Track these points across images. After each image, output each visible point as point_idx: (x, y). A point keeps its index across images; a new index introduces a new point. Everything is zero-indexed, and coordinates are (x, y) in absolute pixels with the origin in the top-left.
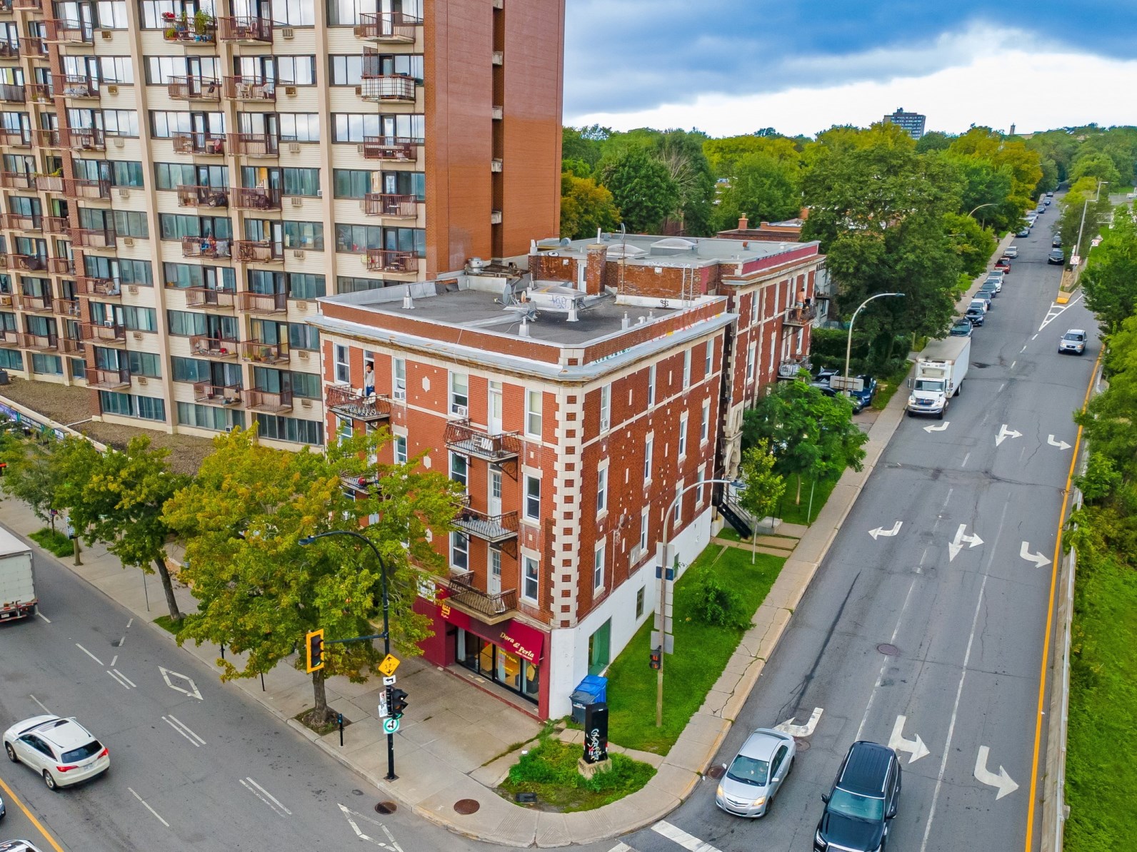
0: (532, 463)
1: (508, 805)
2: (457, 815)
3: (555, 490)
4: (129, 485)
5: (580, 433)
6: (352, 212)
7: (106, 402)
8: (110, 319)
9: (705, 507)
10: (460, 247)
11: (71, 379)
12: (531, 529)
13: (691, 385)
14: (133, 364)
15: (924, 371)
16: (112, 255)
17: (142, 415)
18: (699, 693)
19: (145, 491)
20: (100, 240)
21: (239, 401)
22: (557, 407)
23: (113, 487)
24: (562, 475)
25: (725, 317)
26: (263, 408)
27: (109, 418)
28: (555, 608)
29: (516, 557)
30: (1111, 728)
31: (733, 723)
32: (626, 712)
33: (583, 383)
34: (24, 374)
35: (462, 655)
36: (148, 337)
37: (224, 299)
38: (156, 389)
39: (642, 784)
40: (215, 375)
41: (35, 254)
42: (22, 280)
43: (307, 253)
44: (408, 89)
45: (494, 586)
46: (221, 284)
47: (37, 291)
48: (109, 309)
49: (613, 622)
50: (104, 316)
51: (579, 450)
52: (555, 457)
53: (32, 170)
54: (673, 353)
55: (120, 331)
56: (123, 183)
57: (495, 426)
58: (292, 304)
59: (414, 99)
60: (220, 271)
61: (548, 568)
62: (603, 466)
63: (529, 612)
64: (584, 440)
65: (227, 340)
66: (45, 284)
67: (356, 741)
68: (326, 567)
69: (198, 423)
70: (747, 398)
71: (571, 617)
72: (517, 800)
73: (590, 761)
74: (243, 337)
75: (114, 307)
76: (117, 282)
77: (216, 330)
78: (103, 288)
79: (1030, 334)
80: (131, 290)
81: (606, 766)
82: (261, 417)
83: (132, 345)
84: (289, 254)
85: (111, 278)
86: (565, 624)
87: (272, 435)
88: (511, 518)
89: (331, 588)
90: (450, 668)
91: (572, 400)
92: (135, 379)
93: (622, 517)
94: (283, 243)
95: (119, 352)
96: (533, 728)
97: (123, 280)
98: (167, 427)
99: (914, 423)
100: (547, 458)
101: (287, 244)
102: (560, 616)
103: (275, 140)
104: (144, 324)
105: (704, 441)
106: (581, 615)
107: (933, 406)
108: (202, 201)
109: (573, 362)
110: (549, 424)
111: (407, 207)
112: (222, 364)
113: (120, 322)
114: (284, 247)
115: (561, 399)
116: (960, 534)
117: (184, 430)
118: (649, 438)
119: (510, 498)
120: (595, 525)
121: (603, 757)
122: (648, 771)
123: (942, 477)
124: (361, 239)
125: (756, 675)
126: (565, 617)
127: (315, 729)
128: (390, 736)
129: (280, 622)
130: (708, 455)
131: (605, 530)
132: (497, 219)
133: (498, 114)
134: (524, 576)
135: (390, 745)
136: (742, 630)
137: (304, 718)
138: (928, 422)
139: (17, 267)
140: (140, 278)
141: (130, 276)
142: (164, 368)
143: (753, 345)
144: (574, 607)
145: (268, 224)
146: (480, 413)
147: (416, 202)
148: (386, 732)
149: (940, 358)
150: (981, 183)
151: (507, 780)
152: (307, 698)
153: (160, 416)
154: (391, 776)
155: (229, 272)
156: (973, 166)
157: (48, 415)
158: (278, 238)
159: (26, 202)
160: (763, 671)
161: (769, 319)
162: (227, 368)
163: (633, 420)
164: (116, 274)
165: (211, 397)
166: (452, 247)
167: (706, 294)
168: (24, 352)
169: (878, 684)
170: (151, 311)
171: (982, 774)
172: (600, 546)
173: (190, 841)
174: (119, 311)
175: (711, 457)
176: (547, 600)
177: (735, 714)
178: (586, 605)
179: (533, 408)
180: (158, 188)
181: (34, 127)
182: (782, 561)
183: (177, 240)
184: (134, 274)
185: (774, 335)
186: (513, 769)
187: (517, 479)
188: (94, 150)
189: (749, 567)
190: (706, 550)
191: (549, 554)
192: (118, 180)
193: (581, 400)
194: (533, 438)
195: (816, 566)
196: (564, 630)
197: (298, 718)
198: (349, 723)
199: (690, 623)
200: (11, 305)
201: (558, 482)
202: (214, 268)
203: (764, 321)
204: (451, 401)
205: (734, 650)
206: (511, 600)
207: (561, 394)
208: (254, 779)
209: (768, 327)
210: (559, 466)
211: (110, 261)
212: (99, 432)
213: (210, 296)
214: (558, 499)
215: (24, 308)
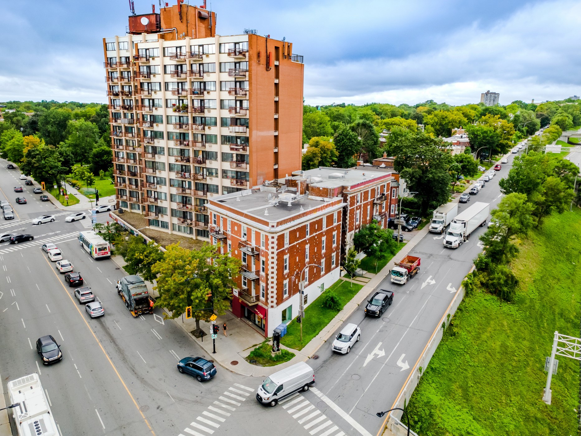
0: (263, 256)
1: (247, 363)
2: (231, 365)
3: (268, 265)
4: (146, 256)
5: (276, 247)
6: (227, 166)
7: (150, 223)
8: (153, 196)
9: (337, 266)
10: (262, 177)
11: (142, 212)
12: (262, 276)
13: (326, 228)
14: (159, 210)
15: (436, 217)
16: (155, 176)
17: (162, 227)
18: (318, 331)
19: (151, 258)
20: (151, 171)
21: (191, 224)
22: (268, 240)
23: (142, 257)
24: (270, 260)
25: (343, 204)
26: (199, 227)
27: (152, 227)
28: (269, 301)
29: (259, 284)
30: (453, 350)
31: (325, 342)
32: (292, 336)
33: (276, 233)
34: (128, 210)
35: (246, 315)
36: (164, 202)
37: (188, 191)
38: (166, 218)
39: (290, 359)
40: (185, 216)
41: (134, 171)
42: (129, 179)
43: (213, 178)
44: (243, 130)
45: (253, 293)
46: (187, 186)
47: (134, 183)
48: (153, 192)
49: (293, 306)
50: (151, 195)
51: (276, 252)
52: (268, 255)
53: (134, 145)
54: (317, 219)
55: (156, 199)
56: (159, 153)
57: (253, 244)
58: (208, 194)
59: (246, 132)
60: (187, 182)
61: (267, 289)
62: (287, 257)
63: (262, 302)
64: (277, 250)
65: (189, 204)
66: (136, 181)
67: (207, 341)
68: (197, 286)
69: (179, 230)
70: (356, 229)
71: (274, 304)
72: (250, 362)
73: (274, 351)
74: (193, 203)
75: (155, 192)
76: (156, 184)
77: (185, 201)
78: (152, 186)
79: (493, 199)
80: (160, 187)
81: (279, 353)
82: (198, 230)
83: (159, 204)
84: (208, 178)
85: (154, 183)
86: (272, 307)
87: (202, 236)
88: (258, 273)
89: (197, 293)
90: (242, 319)
91: (273, 238)
92: (160, 215)
93: (295, 272)
94: (206, 174)
95: (156, 206)
96: (262, 339)
97: (158, 183)
98: (169, 231)
99: (431, 235)
100: (266, 255)
101: (208, 175)
102: (270, 304)
103: (204, 142)
104: (163, 198)
105: (334, 245)
106: (278, 304)
107: (438, 230)
108: (182, 160)
109: (273, 226)
110: (267, 245)
111: (244, 165)
112: (187, 212)
113: (156, 197)
114: (207, 176)
115: (270, 237)
116: (428, 280)
117: (174, 232)
118: (307, 246)
119: (257, 266)
120: (283, 276)
121: (278, 350)
122: (293, 355)
123: (431, 257)
124: (230, 174)
125: (338, 326)
126: (272, 304)
127: (196, 336)
128: (214, 340)
129: (181, 303)
130: (336, 250)
131: (288, 277)
132: (276, 167)
133: (276, 134)
134: (261, 291)
135: (214, 342)
136: (339, 311)
137: (193, 333)
138: (436, 235)
139: (128, 175)
140: (163, 183)
141: (160, 182)
142: (169, 212)
143: (358, 211)
144: (275, 301)
145: (202, 168)
146: (249, 239)
147: (246, 164)
148: (213, 338)
149: (442, 212)
150: (487, 136)
151: (249, 356)
152: (194, 326)
153: (167, 227)
154: (214, 352)
155: (190, 183)
156: (485, 130)
157: (132, 225)
158: (205, 173)
159: (132, 155)
160: (342, 325)
161: (365, 202)
162: (188, 213)
163: (300, 241)
164: (155, 182)
165: (183, 222)
166: (258, 178)
167: (337, 196)
168: (128, 203)
169: (378, 331)
170: (165, 194)
171: (400, 363)
172: (286, 282)
173: (151, 368)
174: (156, 193)
175: (339, 250)
176: (267, 299)
177: (327, 339)
178: (280, 300)
179: (262, 239)
180: (169, 155)
181: (136, 132)
182: (362, 286)
183: (174, 172)
184: (161, 182)
185: (369, 207)
186: (252, 352)
187: (259, 260)
188: (150, 143)
189: (350, 288)
190: (337, 282)
191: (267, 284)
192: (158, 152)
193: (276, 237)
194: (262, 248)
195: (373, 289)
196: (272, 309)
197: (191, 332)
198: (206, 335)
199: (323, 307)
200: (126, 187)
201: (269, 262)
202: (185, 181)
203: (363, 203)
204: (242, 235)
205: (334, 317)
206: (258, 298)
207: (270, 236)
208: (174, 351)
209: (366, 205)
210: (269, 257)
211: (154, 177)
212: (148, 233)
213: (184, 190)
214: (269, 267)
215: (129, 188)
